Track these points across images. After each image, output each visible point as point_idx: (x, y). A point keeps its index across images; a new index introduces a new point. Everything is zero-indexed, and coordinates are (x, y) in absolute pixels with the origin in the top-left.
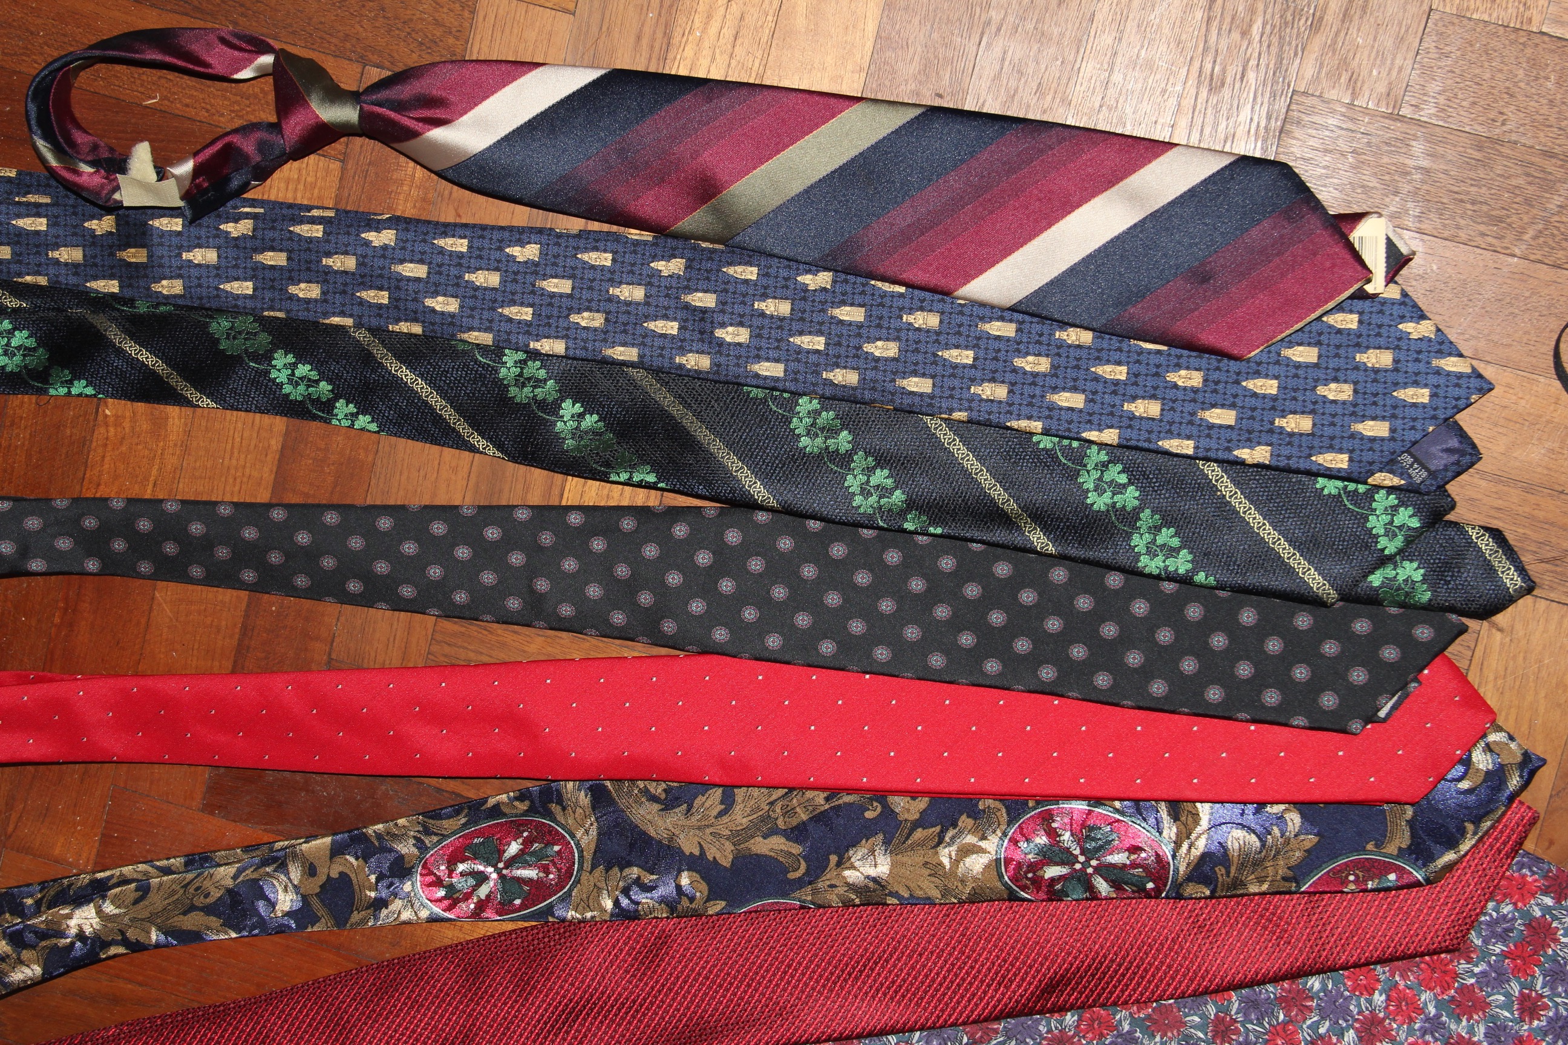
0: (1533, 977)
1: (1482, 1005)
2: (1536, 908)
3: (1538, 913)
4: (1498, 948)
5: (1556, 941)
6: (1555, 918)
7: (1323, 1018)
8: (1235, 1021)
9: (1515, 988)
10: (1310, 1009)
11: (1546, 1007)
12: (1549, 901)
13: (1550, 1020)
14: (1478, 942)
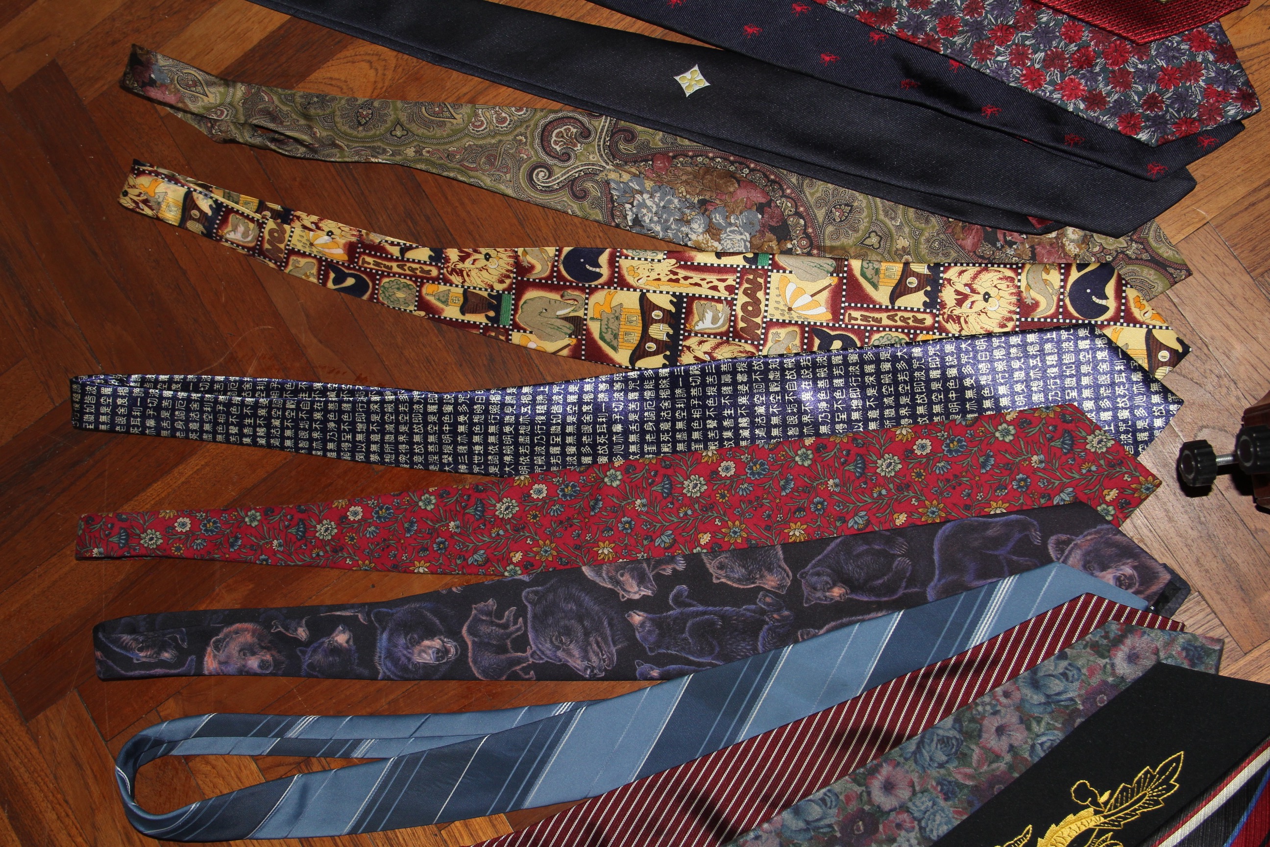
0: (1167, 91)
1: (1127, 86)
2: (1201, 57)
3: (1199, 59)
4: (1162, 63)
5: (1197, 81)
6: (1206, 68)
7: (1033, 37)
8: (984, 8)
9: (1153, 89)
10: (1030, 28)
11: (1161, 109)
12: (1211, 58)
13: (1157, 116)
14: (1153, 53)
